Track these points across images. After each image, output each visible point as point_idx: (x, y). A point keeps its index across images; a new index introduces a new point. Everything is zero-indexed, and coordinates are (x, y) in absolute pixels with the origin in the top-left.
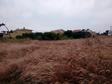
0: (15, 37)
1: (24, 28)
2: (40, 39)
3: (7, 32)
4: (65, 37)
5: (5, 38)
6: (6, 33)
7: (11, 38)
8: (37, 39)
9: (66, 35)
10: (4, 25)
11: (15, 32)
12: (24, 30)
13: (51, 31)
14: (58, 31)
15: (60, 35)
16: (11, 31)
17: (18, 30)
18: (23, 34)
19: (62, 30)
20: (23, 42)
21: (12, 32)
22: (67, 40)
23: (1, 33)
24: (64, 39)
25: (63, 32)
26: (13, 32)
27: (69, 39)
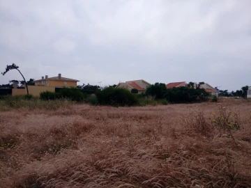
0: (39, 95)
1: (60, 75)
2: (93, 103)
3: (23, 82)
4: (151, 98)
5: (17, 98)
6: (20, 85)
7: (29, 97)
8: (86, 102)
9: (153, 95)
10: (16, 68)
11: (38, 84)
12: (60, 79)
13: (119, 84)
14: (133, 83)
15: (139, 93)
16: (31, 80)
17: (45, 80)
18: (57, 89)
19: (143, 81)
20: (55, 109)
21: (31, 82)
22: (155, 105)
23: (8, 85)
24: (148, 103)
25: (145, 87)
26: (33, 84)
27: (158, 103)
